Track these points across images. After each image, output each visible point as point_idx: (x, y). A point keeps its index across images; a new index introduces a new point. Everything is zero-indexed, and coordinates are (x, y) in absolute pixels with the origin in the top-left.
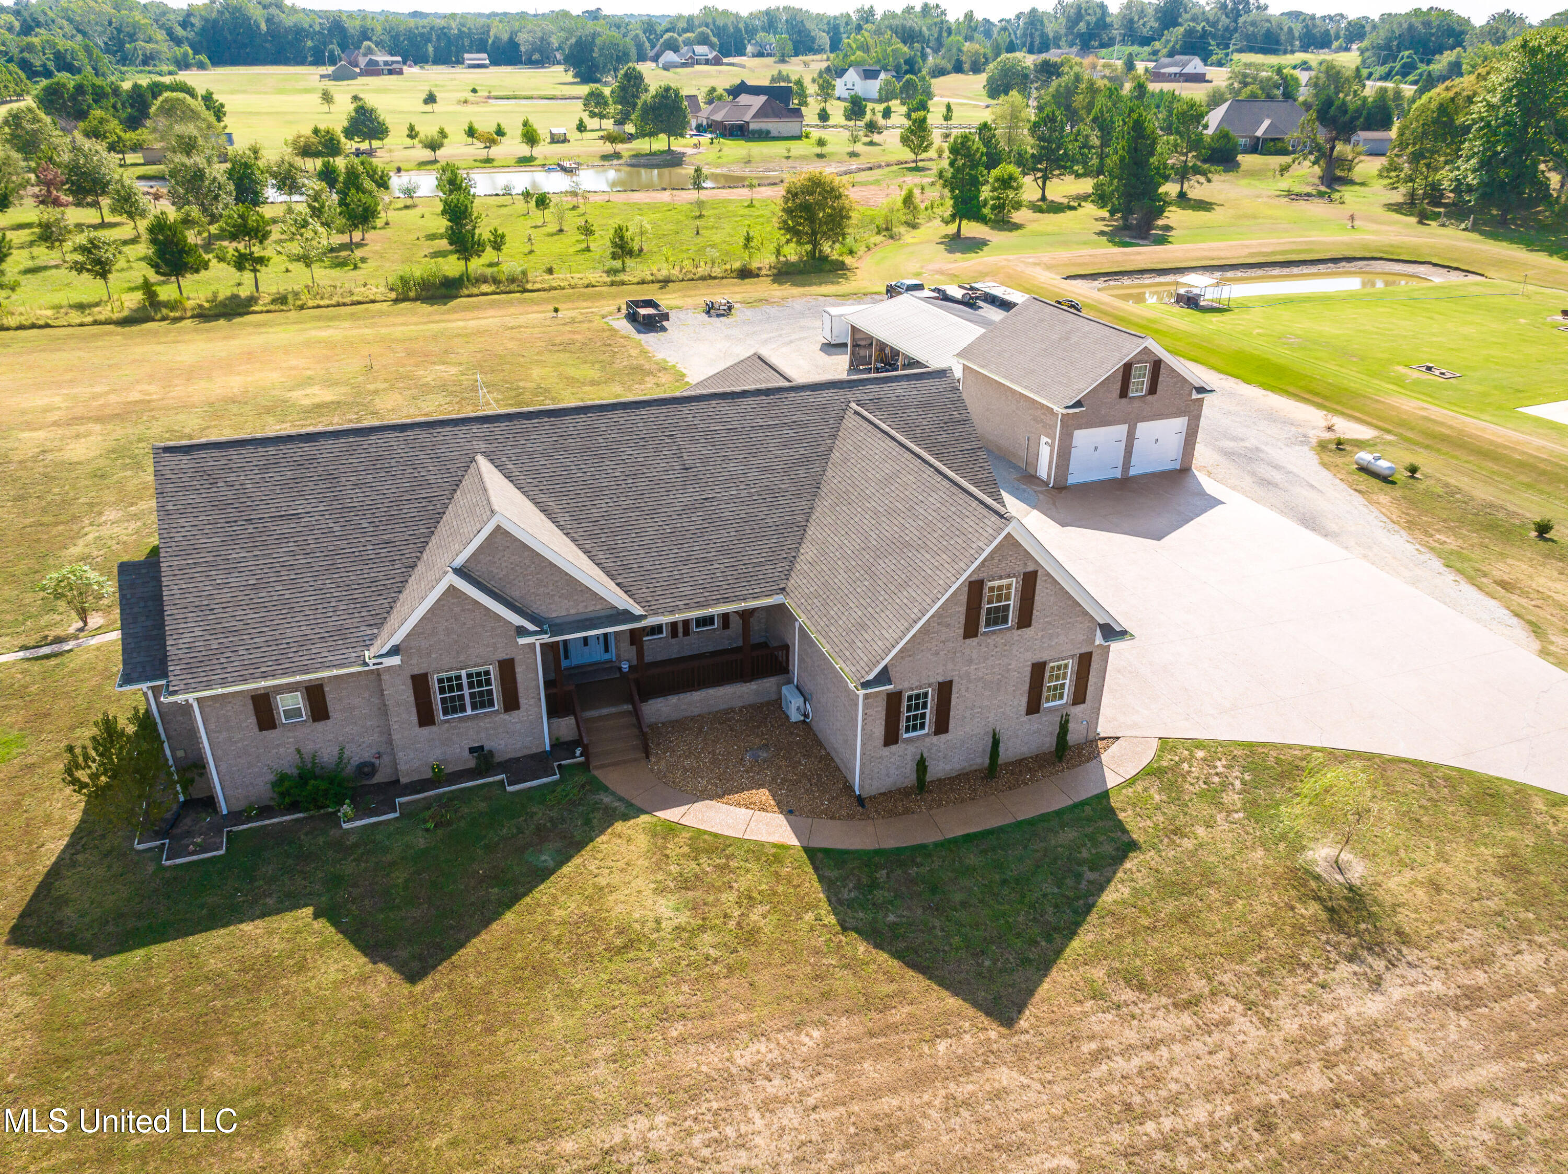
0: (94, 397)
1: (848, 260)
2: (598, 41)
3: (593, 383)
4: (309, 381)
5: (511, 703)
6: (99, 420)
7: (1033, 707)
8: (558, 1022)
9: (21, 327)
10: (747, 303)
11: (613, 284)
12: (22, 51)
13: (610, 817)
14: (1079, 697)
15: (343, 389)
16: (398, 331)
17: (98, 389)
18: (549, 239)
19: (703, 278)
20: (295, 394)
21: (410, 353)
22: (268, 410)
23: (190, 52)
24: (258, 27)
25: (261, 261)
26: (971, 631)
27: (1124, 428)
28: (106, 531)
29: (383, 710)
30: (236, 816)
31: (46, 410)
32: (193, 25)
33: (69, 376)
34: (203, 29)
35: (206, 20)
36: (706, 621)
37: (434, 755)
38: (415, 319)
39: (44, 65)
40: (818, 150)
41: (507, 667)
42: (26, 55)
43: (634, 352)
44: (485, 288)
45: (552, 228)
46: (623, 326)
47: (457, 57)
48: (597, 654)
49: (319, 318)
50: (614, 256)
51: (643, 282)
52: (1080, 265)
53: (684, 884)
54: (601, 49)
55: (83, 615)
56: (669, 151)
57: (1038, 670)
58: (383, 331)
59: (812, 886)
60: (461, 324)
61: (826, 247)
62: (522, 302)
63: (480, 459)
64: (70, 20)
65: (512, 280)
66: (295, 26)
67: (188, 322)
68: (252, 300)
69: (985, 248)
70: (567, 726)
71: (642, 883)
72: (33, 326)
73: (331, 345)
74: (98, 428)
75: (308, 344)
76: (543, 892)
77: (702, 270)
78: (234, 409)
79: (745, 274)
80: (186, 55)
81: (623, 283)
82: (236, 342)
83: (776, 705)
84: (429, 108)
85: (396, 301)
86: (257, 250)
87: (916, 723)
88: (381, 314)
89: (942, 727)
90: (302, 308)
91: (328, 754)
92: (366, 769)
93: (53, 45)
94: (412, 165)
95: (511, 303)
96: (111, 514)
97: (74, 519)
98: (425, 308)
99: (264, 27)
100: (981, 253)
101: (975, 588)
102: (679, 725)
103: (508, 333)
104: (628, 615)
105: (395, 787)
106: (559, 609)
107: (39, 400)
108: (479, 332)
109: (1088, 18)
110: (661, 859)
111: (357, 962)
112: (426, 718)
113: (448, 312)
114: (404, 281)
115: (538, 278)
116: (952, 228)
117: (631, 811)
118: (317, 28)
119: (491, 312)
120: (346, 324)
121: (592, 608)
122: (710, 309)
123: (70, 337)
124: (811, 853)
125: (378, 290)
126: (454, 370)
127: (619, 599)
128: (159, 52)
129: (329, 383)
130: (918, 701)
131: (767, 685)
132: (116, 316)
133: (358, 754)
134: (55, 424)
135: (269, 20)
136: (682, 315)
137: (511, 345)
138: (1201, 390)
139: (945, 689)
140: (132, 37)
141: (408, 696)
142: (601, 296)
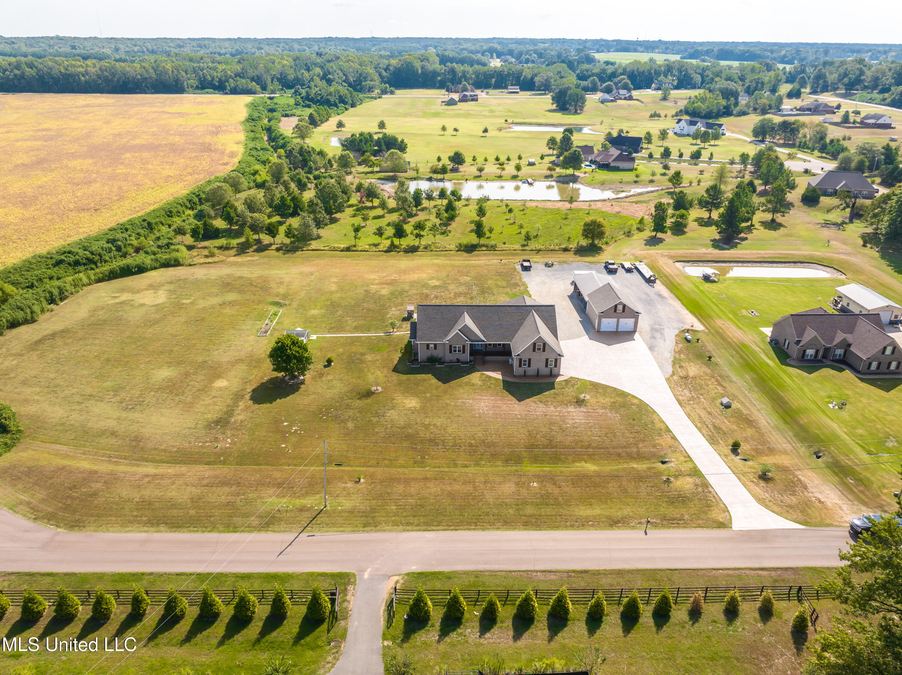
0: (384, 277)
1: (603, 247)
2: (569, 92)
3: (503, 287)
4: (432, 278)
5: (464, 352)
6: (387, 284)
7: (547, 366)
8: (461, 391)
9: (361, 251)
10: (560, 263)
11: (522, 250)
12: (327, 95)
13: (475, 371)
14: (556, 366)
15: (441, 282)
16: (457, 263)
17: (384, 274)
18: (509, 226)
19: (551, 250)
20: (430, 282)
21: (459, 272)
22: (424, 286)
23: (388, 86)
24: (417, 70)
25: (422, 236)
26: (534, 350)
27: (616, 320)
28: (393, 312)
29: (445, 350)
30: (421, 362)
31: (374, 280)
32: (389, 70)
33: (376, 269)
34: (394, 72)
35: (396, 68)
36: (500, 345)
37: (451, 358)
38: (461, 258)
39: (335, 101)
40: (636, 179)
41: (464, 346)
42: (329, 97)
43: (518, 278)
44: (484, 248)
45: (511, 221)
46: (519, 267)
47: (505, 84)
48: (480, 348)
49: (436, 255)
50: (525, 240)
51: (532, 250)
52: (684, 257)
53: (483, 380)
54: (570, 96)
55: (393, 328)
56: (573, 175)
57: (547, 360)
58: (453, 262)
59: (502, 384)
60: (474, 262)
61: (596, 242)
62: (493, 255)
63: (465, 313)
64: (341, 70)
65: (492, 246)
66: (434, 70)
67: (402, 253)
68: (418, 247)
69: (660, 245)
70: (472, 358)
71: (477, 380)
72: (364, 251)
73: (438, 266)
74: (386, 286)
75: (433, 265)
76: (463, 378)
77: (552, 247)
78: (416, 284)
79: (566, 250)
80: (386, 88)
81: (525, 250)
82: (414, 262)
83: (508, 361)
84: (484, 135)
85: (458, 251)
86: (422, 233)
87: (525, 365)
88: (453, 255)
89: (529, 366)
90: (431, 251)
91: (435, 355)
92: (441, 359)
93: (339, 92)
94: (472, 177)
95: (489, 255)
96: (393, 309)
97: (387, 309)
98: (465, 254)
99: (420, 71)
100: (657, 247)
101: (534, 344)
102: (491, 362)
103: (486, 267)
104: (484, 341)
105: (444, 362)
106: (473, 338)
107: (373, 276)
108: (478, 266)
109: (851, 76)
110: (481, 377)
111: (437, 381)
112: (451, 352)
113: (472, 257)
114: (460, 245)
115: (500, 246)
116: (654, 234)
117: (479, 371)
118: (443, 71)
119: (483, 258)
120: (443, 258)
121: (478, 339)
122: (547, 265)
123: (373, 255)
124: (503, 380)
125: (453, 247)
126: (469, 279)
127: (484, 339)
128: (375, 85)
129: (438, 279)
130: (525, 361)
131: (507, 357)
132: (384, 249)
133: (440, 356)
134: (377, 284)
135: (423, 67)
136: (537, 265)
137: (485, 271)
138: (637, 313)
139: (530, 360)
140: (365, 79)
141: (448, 348)
142: (516, 254)
